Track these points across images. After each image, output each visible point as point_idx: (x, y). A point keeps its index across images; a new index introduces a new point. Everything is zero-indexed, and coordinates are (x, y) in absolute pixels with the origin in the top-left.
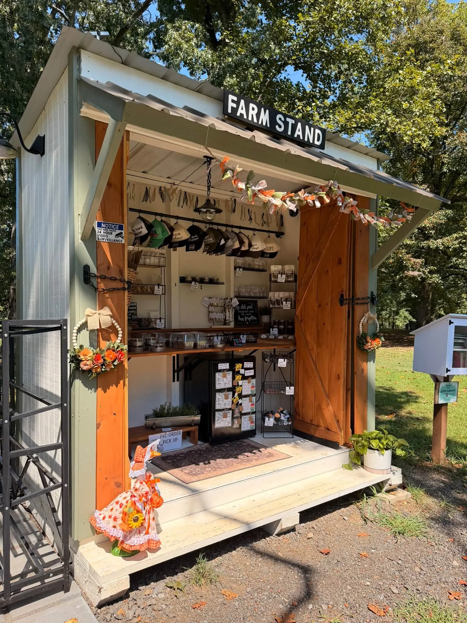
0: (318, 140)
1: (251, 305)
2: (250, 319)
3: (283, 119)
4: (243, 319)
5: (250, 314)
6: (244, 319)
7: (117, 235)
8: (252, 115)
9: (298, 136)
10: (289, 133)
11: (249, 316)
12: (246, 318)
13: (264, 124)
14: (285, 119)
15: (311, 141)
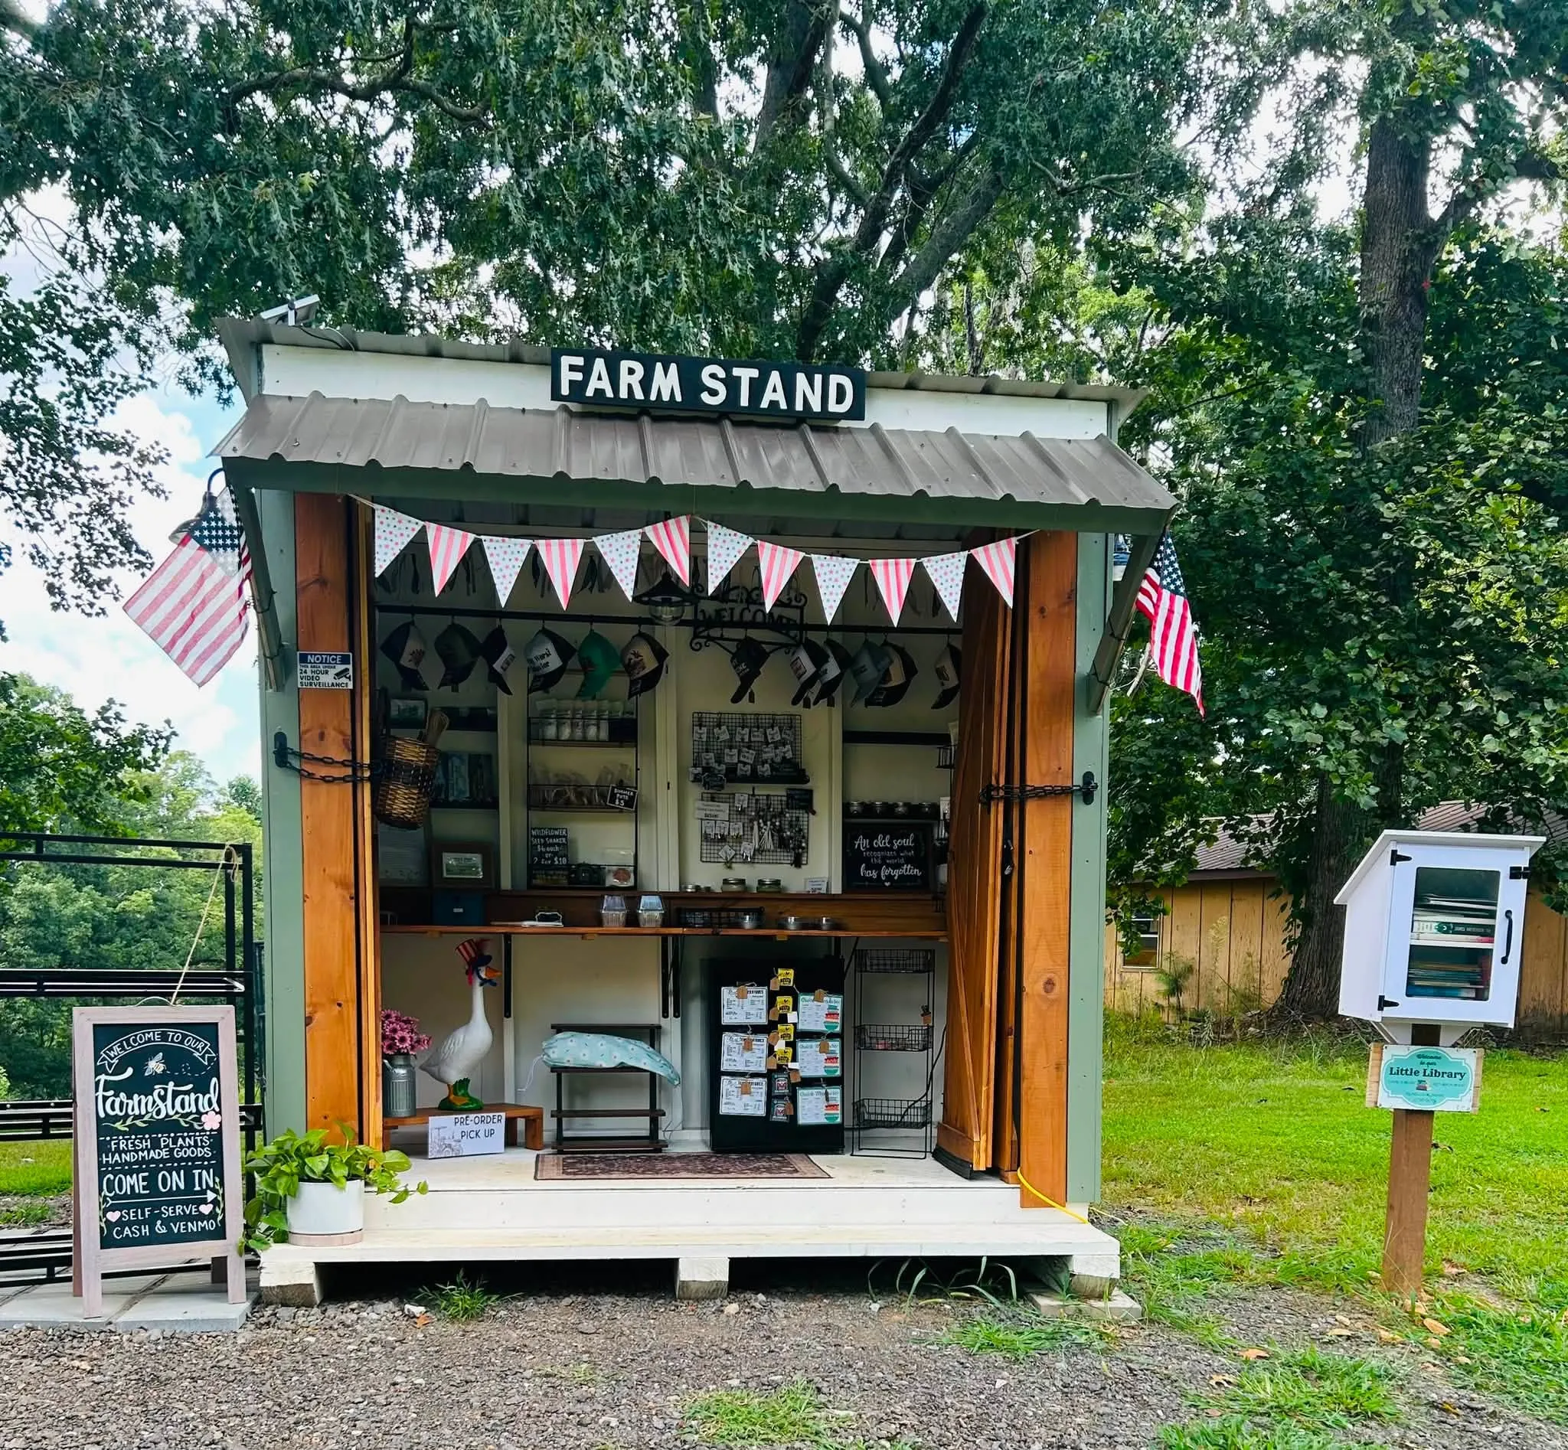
0: (840, 400)
1: (907, 837)
2: (896, 873)
3: (722, 374)
4: (874, 874)
5: (902, 861)
6: (879, 875)
7: (339, 675)
8: (630, 386)
9: (774, 404)
10: (744, 401)
11: (897, 866)
12: (885, 872)
13: (666, 398)
14: (728, 371)
15: (816, 407)
